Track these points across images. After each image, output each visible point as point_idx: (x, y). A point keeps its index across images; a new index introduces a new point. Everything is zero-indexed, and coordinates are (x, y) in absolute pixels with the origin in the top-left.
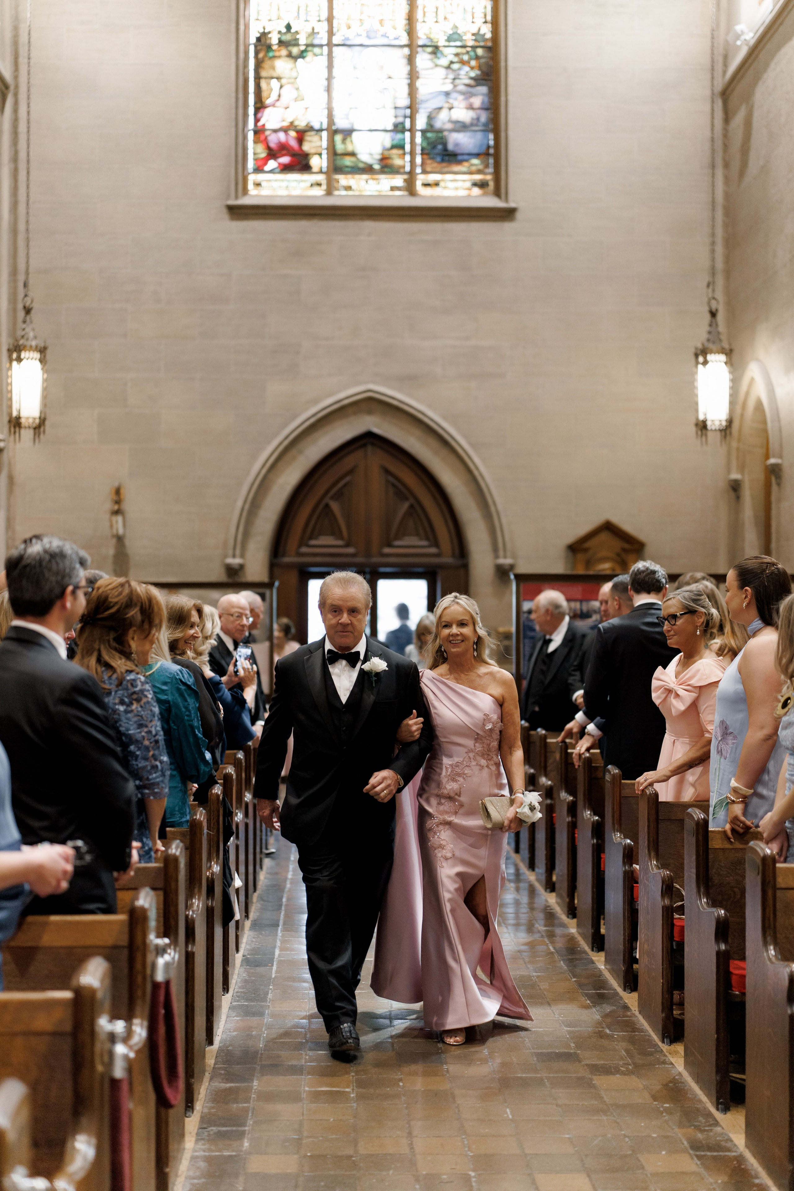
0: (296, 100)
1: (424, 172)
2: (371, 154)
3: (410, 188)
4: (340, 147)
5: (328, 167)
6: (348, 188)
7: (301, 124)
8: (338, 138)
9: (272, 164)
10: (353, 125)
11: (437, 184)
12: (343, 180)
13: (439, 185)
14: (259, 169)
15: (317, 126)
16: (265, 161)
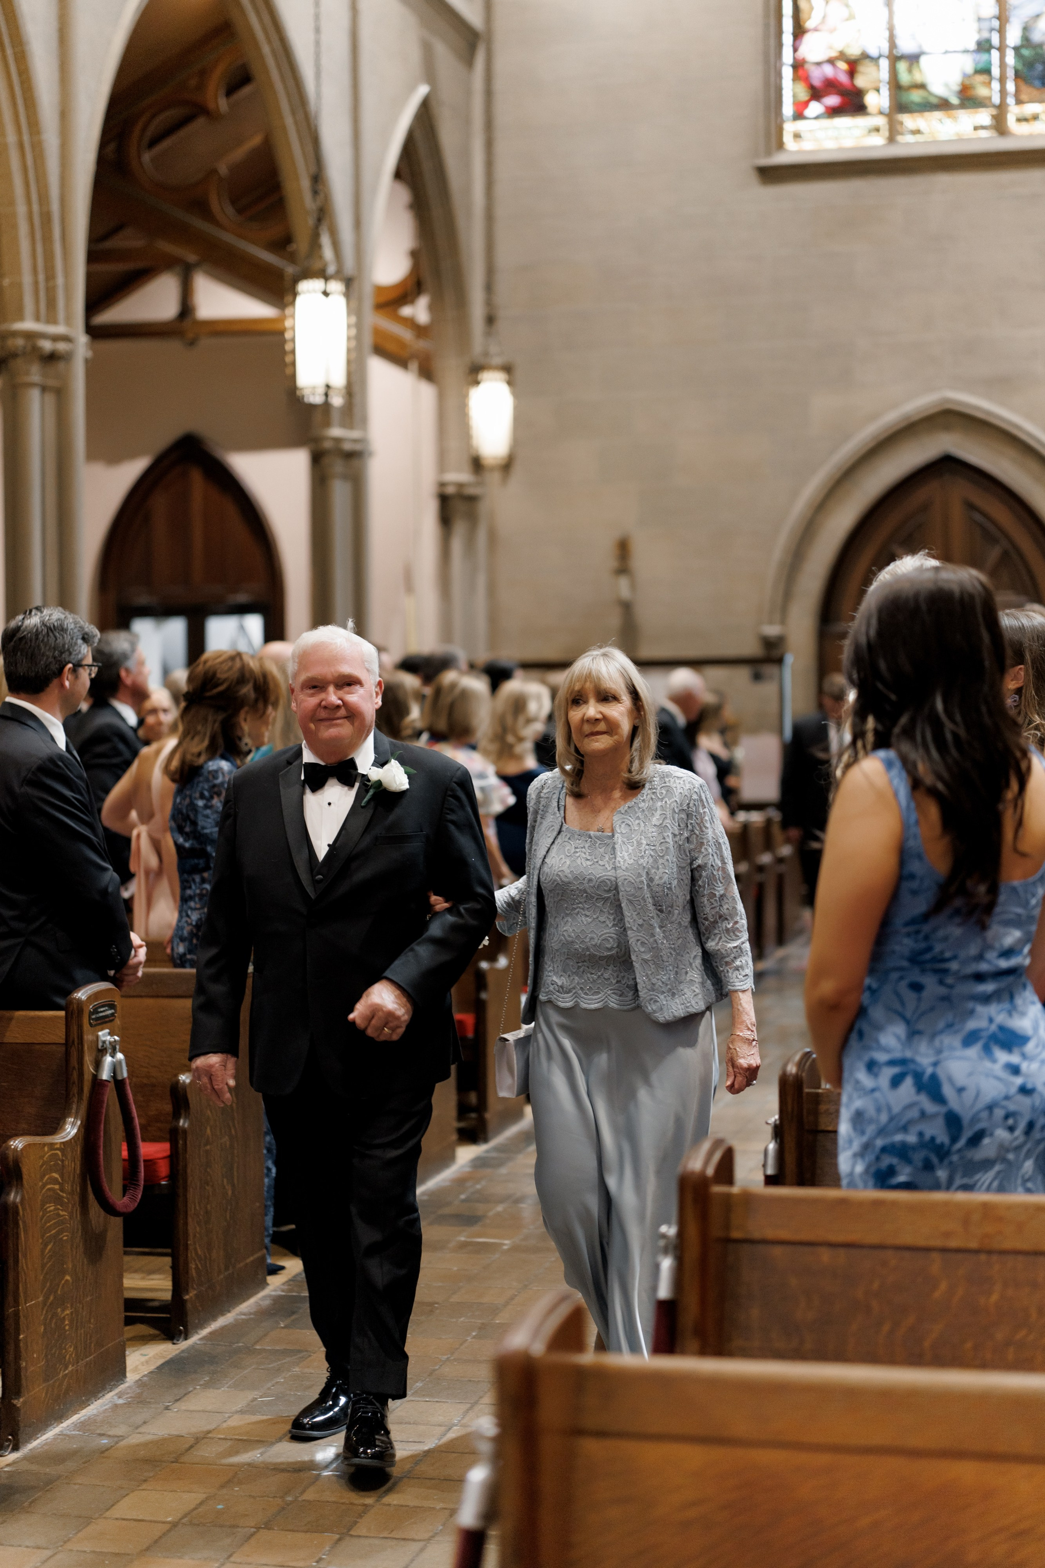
0: (847, 20)
1: (1019, 102)
2: (947, 85)
3: (999, 126)
4: (904, 78)
5: (890, 107)
6: (917, 132)
7: (854, 51)
8: (902, 66)
9: (815, 108)
10: (920, 47)
11: (1035, 117)
12: (909, 121)
13: (1038, 118)
14: (799, 115)
15: (874, 52)
16: (806, 104)
